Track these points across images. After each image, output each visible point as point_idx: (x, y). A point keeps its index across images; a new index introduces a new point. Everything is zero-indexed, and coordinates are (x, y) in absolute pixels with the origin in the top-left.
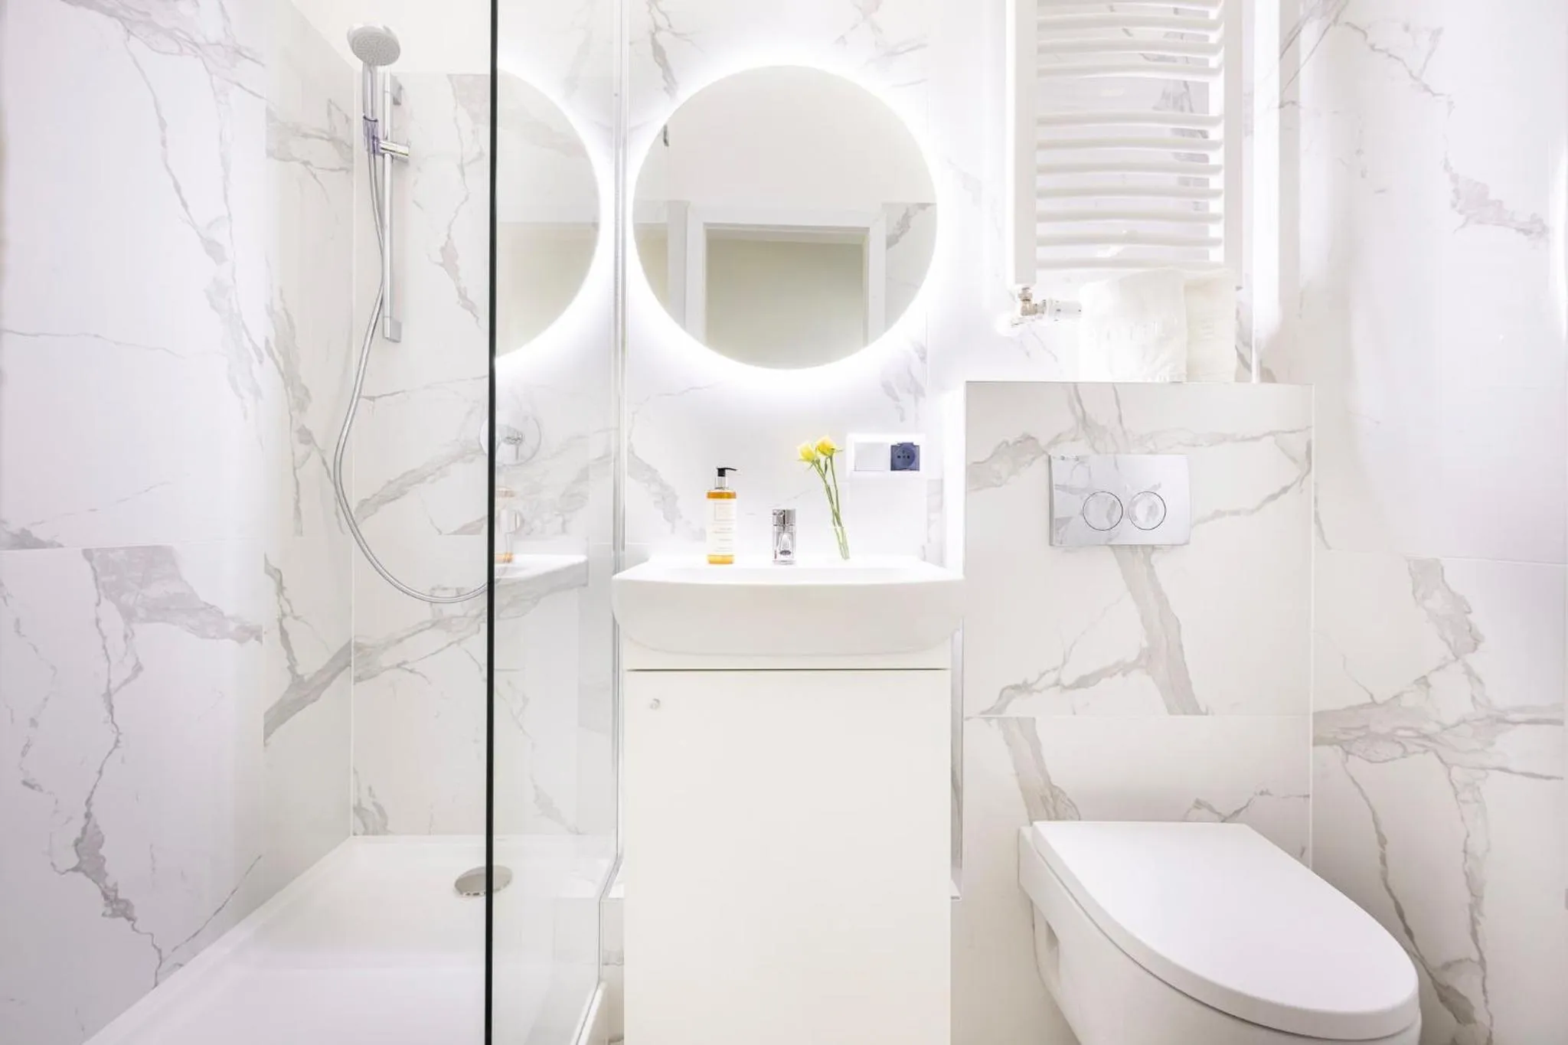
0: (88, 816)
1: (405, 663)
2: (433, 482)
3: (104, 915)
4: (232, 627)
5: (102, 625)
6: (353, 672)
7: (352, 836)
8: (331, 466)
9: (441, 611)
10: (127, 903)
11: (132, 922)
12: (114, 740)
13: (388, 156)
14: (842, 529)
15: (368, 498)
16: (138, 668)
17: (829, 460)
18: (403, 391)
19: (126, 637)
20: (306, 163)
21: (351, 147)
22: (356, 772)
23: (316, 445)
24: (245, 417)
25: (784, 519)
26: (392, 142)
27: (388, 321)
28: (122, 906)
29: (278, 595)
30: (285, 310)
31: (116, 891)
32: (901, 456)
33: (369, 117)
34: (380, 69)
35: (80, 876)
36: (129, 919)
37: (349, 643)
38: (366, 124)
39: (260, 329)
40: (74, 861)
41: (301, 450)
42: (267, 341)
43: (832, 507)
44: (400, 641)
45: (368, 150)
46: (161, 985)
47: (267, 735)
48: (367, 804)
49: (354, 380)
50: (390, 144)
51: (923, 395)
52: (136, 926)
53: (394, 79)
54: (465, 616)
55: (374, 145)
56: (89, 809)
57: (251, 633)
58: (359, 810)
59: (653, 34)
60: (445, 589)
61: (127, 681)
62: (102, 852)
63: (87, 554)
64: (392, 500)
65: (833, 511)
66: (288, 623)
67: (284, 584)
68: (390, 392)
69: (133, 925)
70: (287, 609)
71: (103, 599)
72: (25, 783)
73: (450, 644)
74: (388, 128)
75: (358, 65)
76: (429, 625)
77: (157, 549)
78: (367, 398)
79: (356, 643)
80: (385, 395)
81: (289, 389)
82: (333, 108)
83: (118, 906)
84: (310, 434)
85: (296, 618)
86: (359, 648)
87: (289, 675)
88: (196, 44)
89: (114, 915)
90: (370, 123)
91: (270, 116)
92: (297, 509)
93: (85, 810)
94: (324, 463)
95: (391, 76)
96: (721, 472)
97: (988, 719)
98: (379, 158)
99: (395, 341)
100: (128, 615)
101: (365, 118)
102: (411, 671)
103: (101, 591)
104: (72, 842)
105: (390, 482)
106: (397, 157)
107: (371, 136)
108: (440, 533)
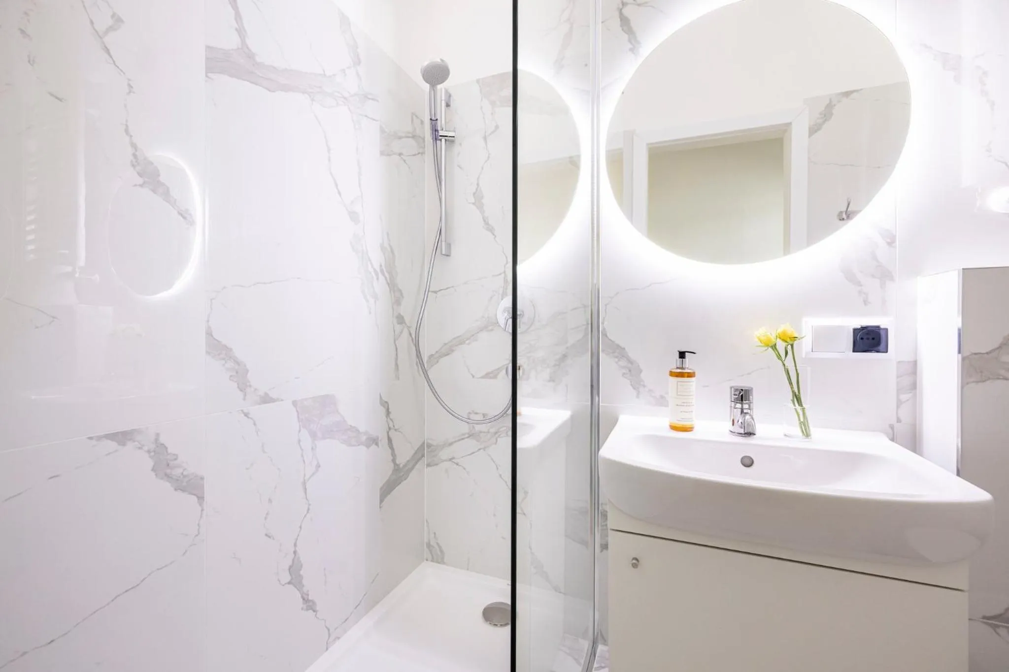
0: (295, 552)
1: (453, 458)
2: (469, 344)
3: (302, 609)
4: (364, 438)
5: (301, 443)
6: (425, 460)
7: (425, 561)
8: (413, 336)
9: (473, 427)
10: (313, 602)
11: (315, 613)
12: (306, 509)
13: (443, 140)
14: (803, 409)
15: (433, 353)
16: (318, 466)
17: (789, 347)
18: (453, 287)
19: (312, 449)
20: (400, 154)
21: (424, 139)
22: (427, 521)
23: (406, 324)
24: (370, 313)
25: (742, 396)
26: (446, 131)
27: (443, 243)
28: (311, 604)
29: (387, 417)
30: (391, 246)
31: (308, 595)
32: (865, 337)
33: (433, 118)
34: (439, 87)
35: (291, 586)
36: (314, 611)
37: (424, 443)
38: (431, 123)
39: (377, 258)
40: (288, 579)
41: (398, 327)
42: (381, 266)
43: (792, 388)
44: (451, 444)
45: (433, 138)
46: (330, 649)
47: (381, 501)
48: (433, 543)
49: (426, 280)
50: (446, 132)
51: (892, 279)
52: (317, 616)
53: (446, 91)
54: (488, 432)
55: (435, 134)
56: (295, 549)
57: (375, 441)
58: (429, 545)
59: (621, 10)
60: (476, 413)
61: (313, 474)
62: (302, 572)
63: (295, 403)
64: (446, 355)
65: (793, 392)
66: (392, 433)
67: (390, 411)
68: (445, 288)
69: (316, 615)
70: (391, 426)
71: (302, 428)
72: (266, 535)
73: (480, 449)
74: (443, 122)
75: (427, 86)
76: (467, 436)
77: (327, 396)
78: (432, 292)
79: (427, 443)
80: (441, 290)
81: (392, 291)
82: (414, 117)
83: (309, 604)
84: (403, 317)
85: (396, 430)
86: (429, 446)
87: (392, 465)
88: (345, 98)
89: (307, 610)
90: (434, 121)
91: (382, 131)
92: (397, 365)
93: (293, 550)
94: (410, 334)
95: (445, 89)
96: (682, 355)
97: (995, 627)
98: (438, 142)
99: (447, 256)
100: (313, 435)
101: (431, 119)
102: (457, 464)
103: (301, 423)
104: (287, 568)
105: (445, 344)
106: (448, 140)
107: (434, 129)
108: (473, 377)
